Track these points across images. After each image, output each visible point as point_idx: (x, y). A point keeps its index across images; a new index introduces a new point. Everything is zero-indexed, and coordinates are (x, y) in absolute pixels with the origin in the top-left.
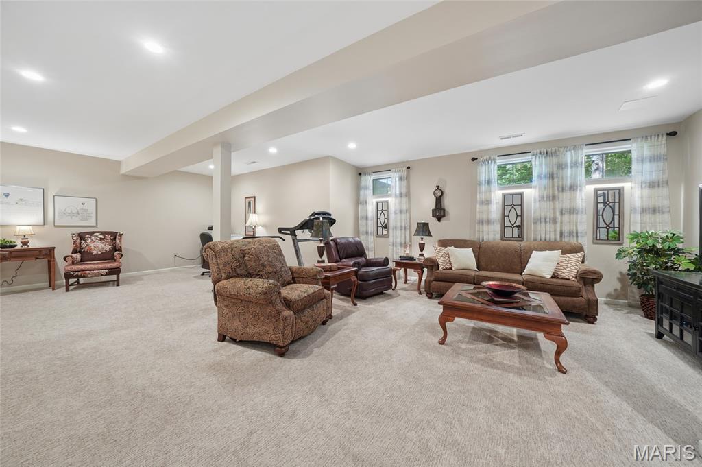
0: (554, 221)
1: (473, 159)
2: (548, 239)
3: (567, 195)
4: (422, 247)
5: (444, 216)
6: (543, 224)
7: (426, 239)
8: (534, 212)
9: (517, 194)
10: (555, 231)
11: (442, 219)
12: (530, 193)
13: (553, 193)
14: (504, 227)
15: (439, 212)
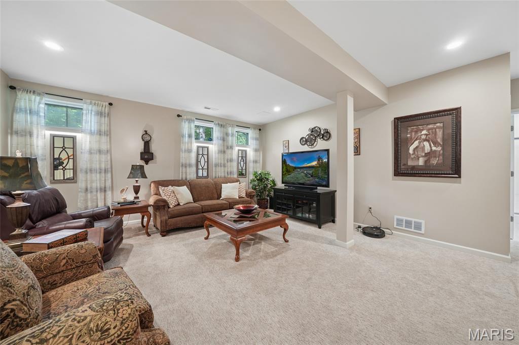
0: (224, 166)
1: (179, 116)
2: (220, 176)
3: (229, 151)
4: (137, 190)
5: (152, 159)
6: (220, 167)
7: (141, 182)
8: (215, 160)
9: (205, 147)
10: (224, 171)
11: (150, 162)
12: (213, 147)
13: (224, 149)
14: (197, 169)
15: (147, 155)
